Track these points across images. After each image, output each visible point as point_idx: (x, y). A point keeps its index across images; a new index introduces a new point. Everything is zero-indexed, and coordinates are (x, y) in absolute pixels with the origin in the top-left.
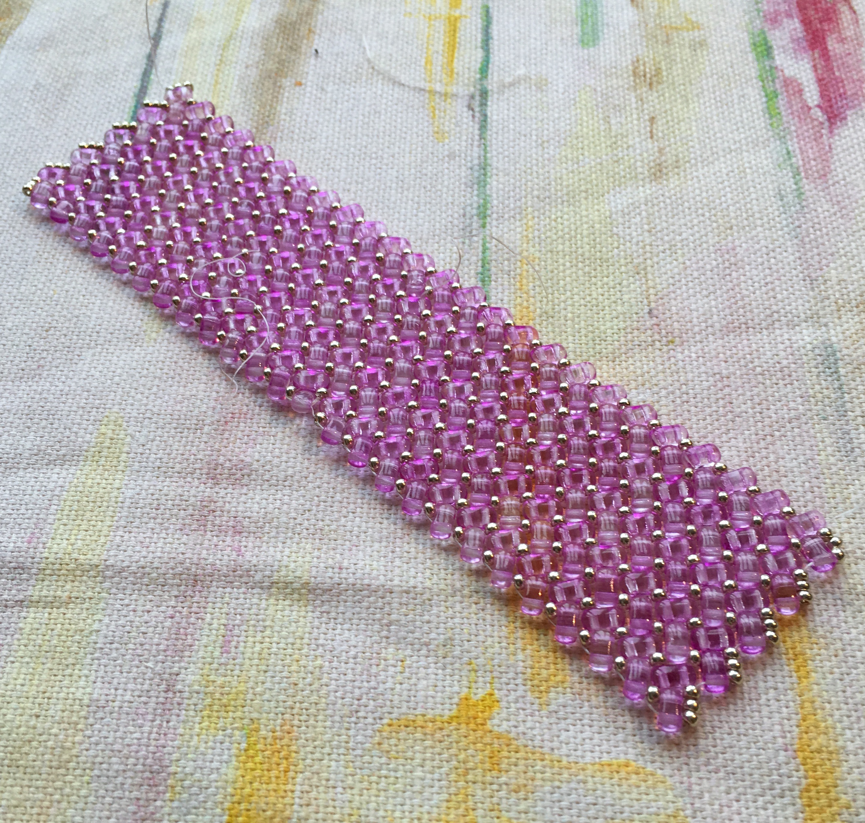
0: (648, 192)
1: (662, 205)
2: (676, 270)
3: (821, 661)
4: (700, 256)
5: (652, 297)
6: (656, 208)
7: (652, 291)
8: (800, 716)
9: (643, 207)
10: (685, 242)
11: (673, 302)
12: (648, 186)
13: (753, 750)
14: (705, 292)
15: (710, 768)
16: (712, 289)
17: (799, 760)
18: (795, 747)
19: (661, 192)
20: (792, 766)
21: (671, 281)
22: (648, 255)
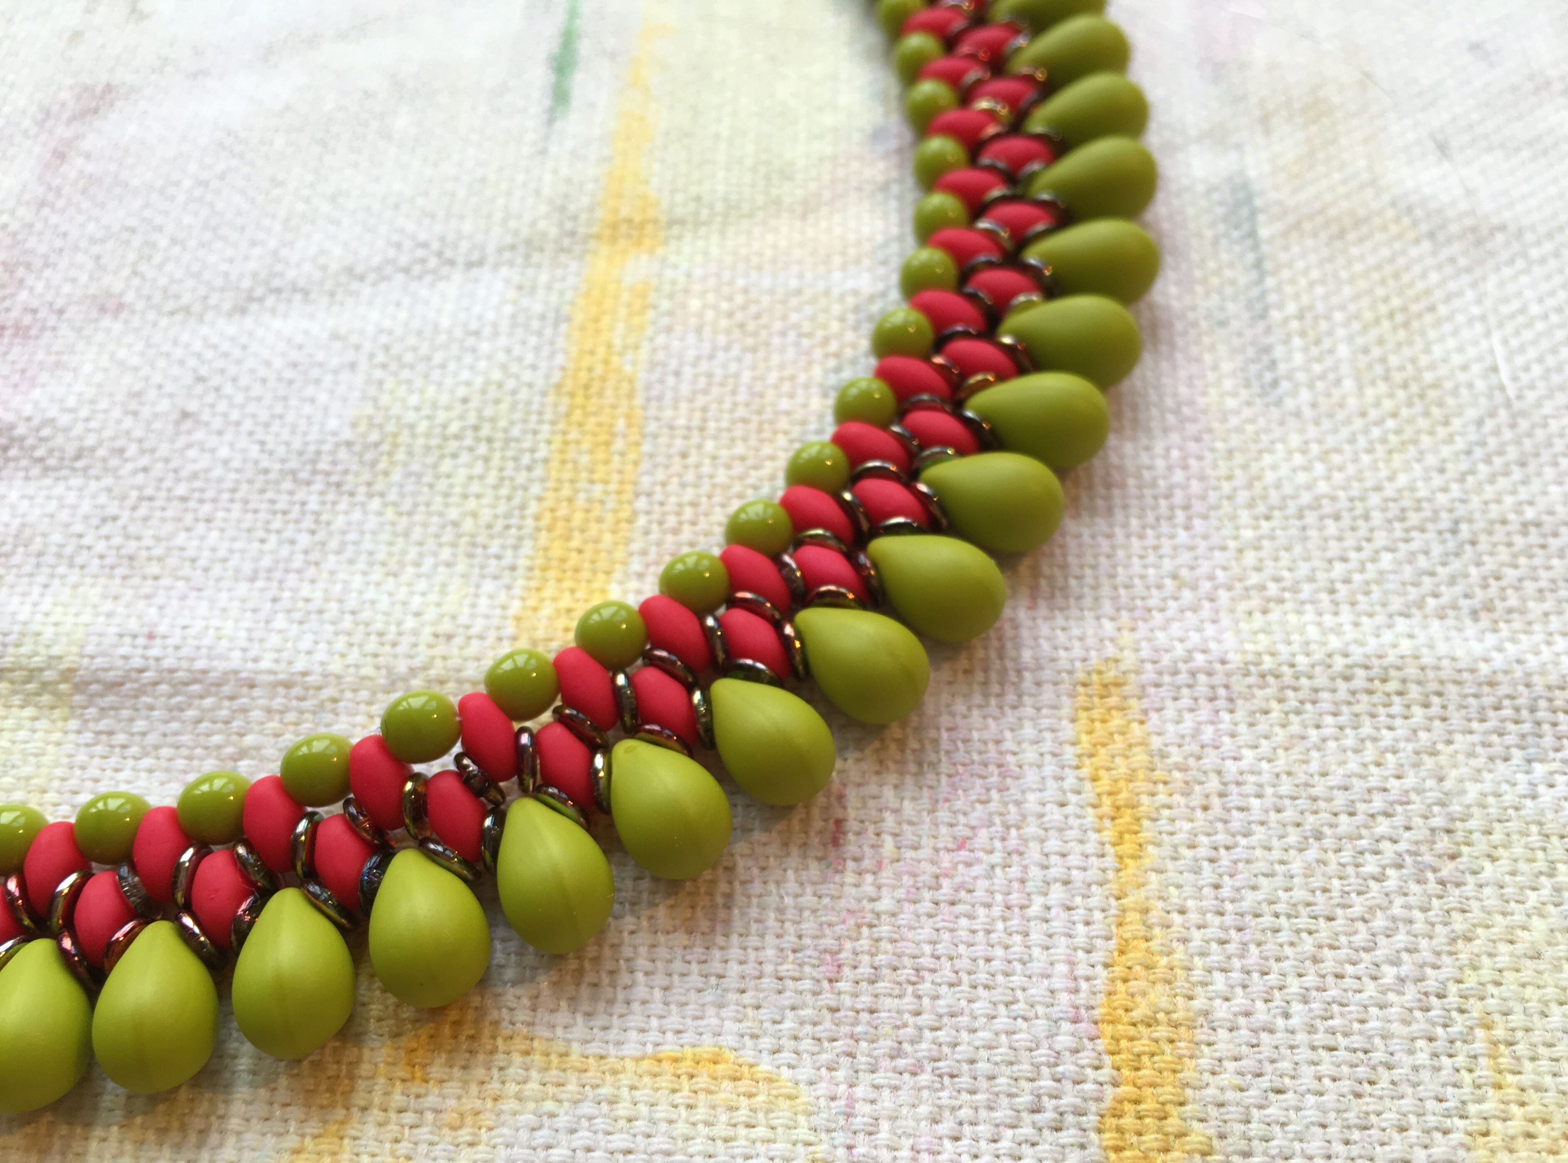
3: (1172, 820)
8: (1113, 944)
13: (1002, 1022)
15: (901, 1063)
17: (1102, 1044)
18: (1097, 1013)
20: (1085, 1058)
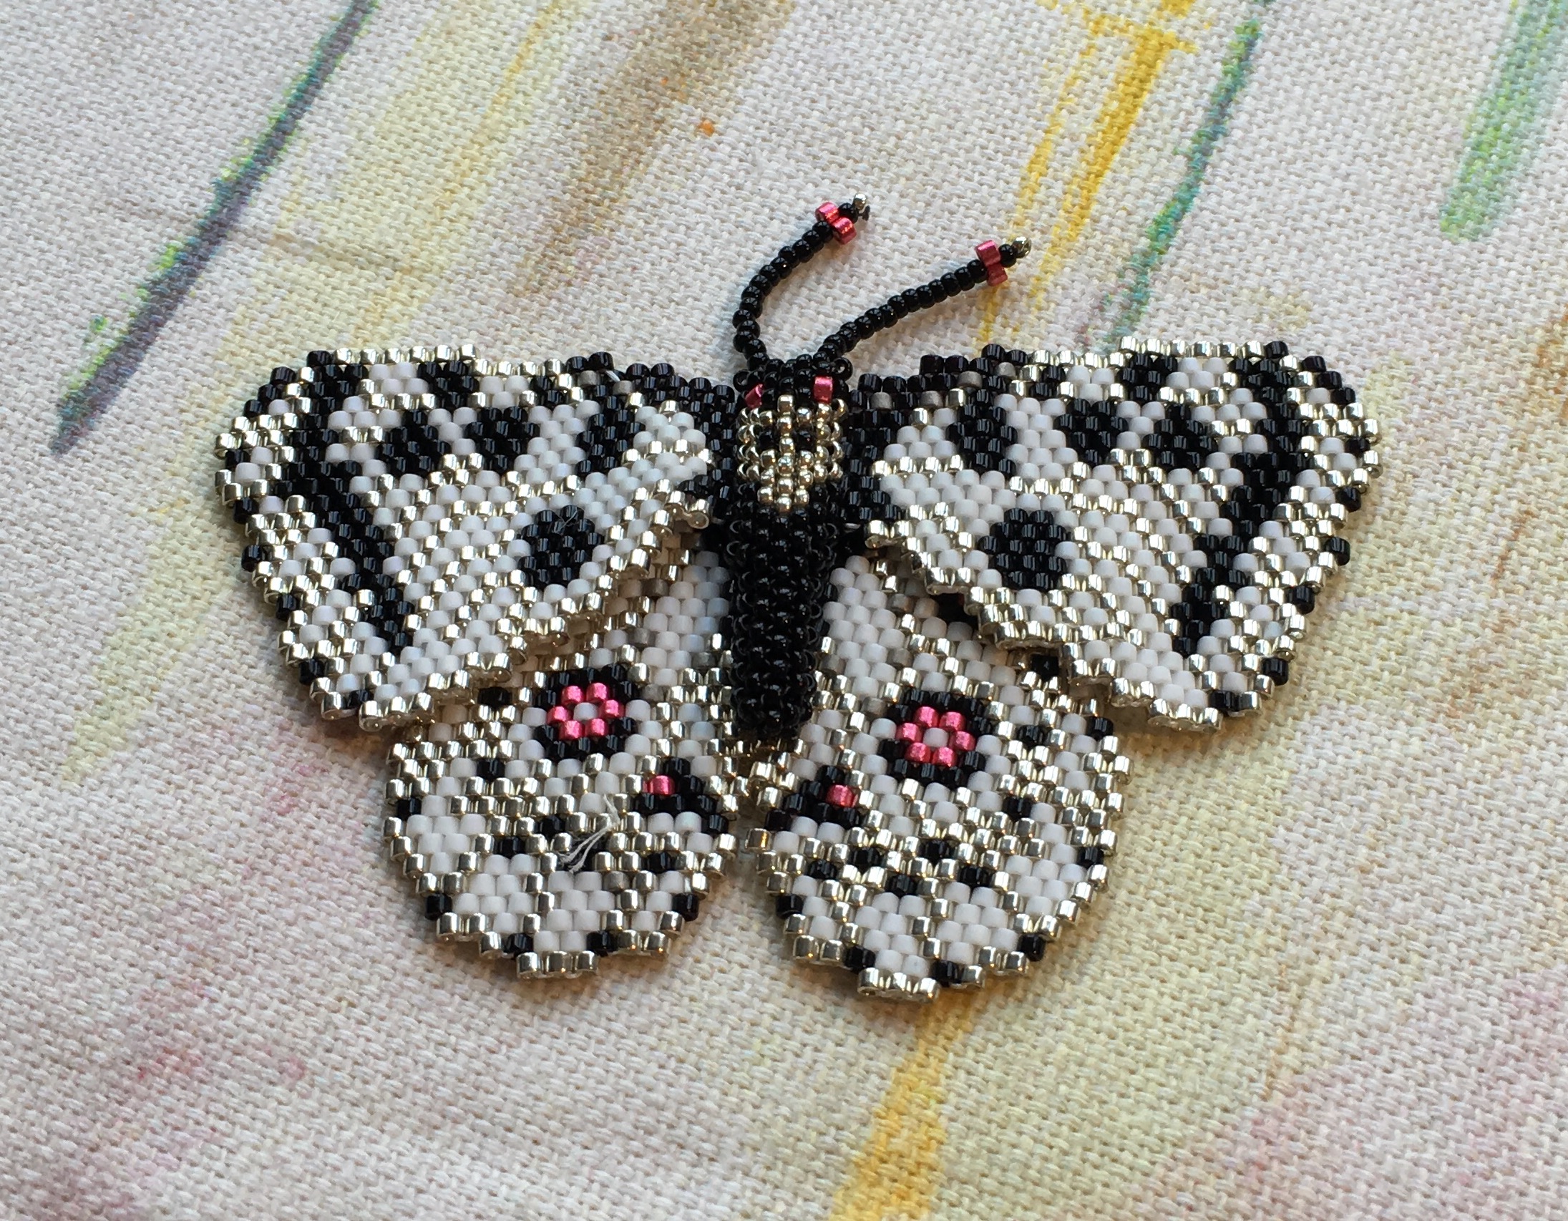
0: (1416, 746)
1: (1431, 801)
2: (1379, 1016)
4: (1459, 996)
5: (1285, 1076)
6: (1412, 806)
7: (1291, 1058)
9: (1382, 791)
10: (1438, 939)
11: (1331, 1113)
12: (1422, 728)
14: (1422, 1113)
16: (1445, 1106)
19: (1445, 758)
21: (1353, 1045)
22: (1332, 944)
